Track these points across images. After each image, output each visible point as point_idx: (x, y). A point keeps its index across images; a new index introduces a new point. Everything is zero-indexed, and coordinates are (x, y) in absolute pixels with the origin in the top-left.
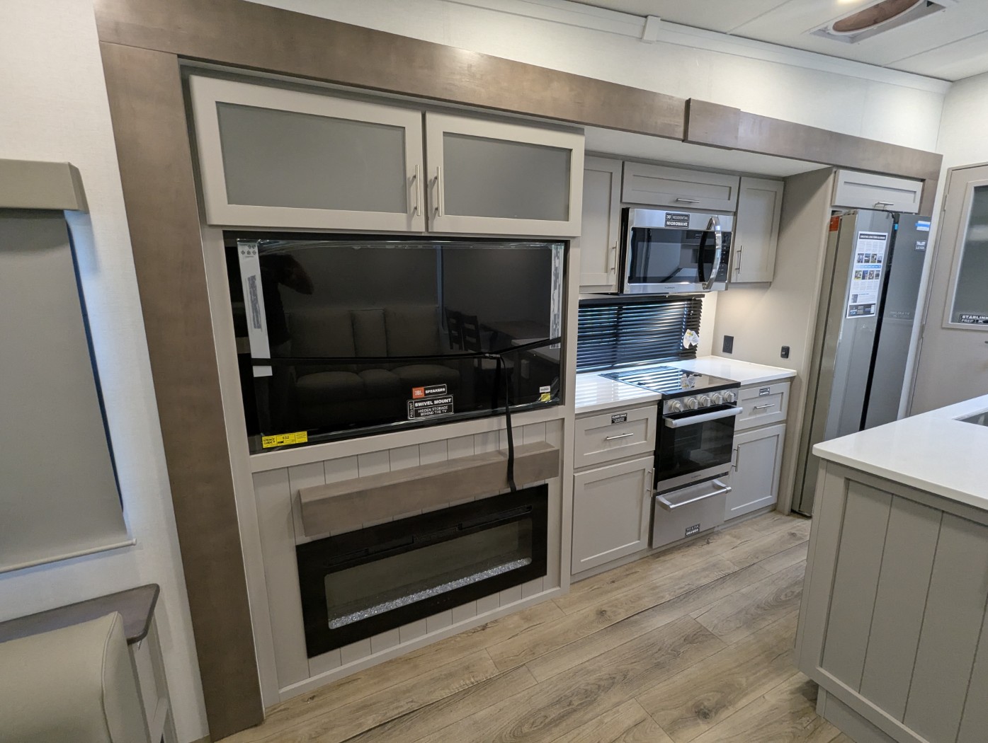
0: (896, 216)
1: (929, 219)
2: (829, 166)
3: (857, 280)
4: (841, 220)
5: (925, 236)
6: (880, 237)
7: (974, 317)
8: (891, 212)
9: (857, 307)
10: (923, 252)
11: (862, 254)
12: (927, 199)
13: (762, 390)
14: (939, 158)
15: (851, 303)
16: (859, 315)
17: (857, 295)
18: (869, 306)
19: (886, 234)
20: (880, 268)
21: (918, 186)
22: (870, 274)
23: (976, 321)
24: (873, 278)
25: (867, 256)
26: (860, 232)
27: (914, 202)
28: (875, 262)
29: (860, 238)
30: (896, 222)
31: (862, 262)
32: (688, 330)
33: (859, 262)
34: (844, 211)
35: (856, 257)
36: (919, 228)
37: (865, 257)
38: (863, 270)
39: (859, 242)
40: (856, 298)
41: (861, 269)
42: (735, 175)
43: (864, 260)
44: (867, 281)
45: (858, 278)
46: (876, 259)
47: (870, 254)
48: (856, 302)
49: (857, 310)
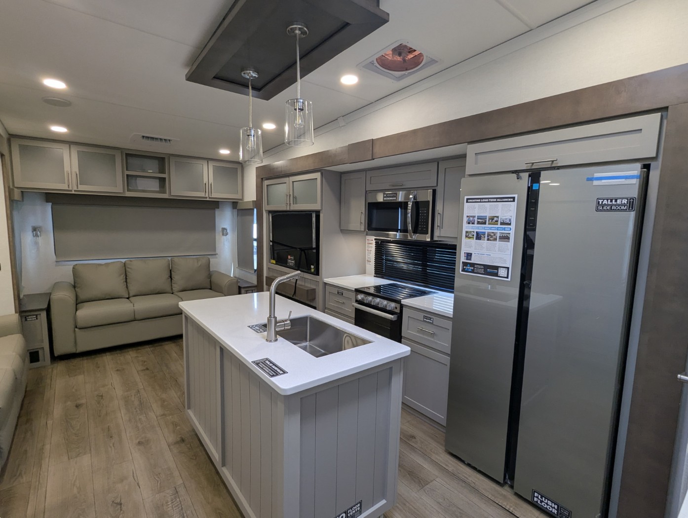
0: (534, 175)
3: (469, 240)
6: (501, 199)
9: (473, 265)
11: (474, 217)
16: (478, 273)
17: (471, 254)
18: (496, 268)
19: (517, 196)
20: (511, 230)
22: (490, 235)
24: (495, 239)
25: (482, 218)
26: (466, 197)
28: (497, 224)
29: (467, 202)
30: (535, 181)
31: (473, 223)
33: (469, 223)
35: (465, 219)
37: (478, 219)
38: (475, 231)
39: (466, 205)
40: (469, 256)
41: (472, 230)
42: (434, 162)
43: (476, 222)
44: (484, 242)
45: (470, 238)
46: (497, 221)
47: (486, 216)
48: (470, 259)
49: (473, 268)
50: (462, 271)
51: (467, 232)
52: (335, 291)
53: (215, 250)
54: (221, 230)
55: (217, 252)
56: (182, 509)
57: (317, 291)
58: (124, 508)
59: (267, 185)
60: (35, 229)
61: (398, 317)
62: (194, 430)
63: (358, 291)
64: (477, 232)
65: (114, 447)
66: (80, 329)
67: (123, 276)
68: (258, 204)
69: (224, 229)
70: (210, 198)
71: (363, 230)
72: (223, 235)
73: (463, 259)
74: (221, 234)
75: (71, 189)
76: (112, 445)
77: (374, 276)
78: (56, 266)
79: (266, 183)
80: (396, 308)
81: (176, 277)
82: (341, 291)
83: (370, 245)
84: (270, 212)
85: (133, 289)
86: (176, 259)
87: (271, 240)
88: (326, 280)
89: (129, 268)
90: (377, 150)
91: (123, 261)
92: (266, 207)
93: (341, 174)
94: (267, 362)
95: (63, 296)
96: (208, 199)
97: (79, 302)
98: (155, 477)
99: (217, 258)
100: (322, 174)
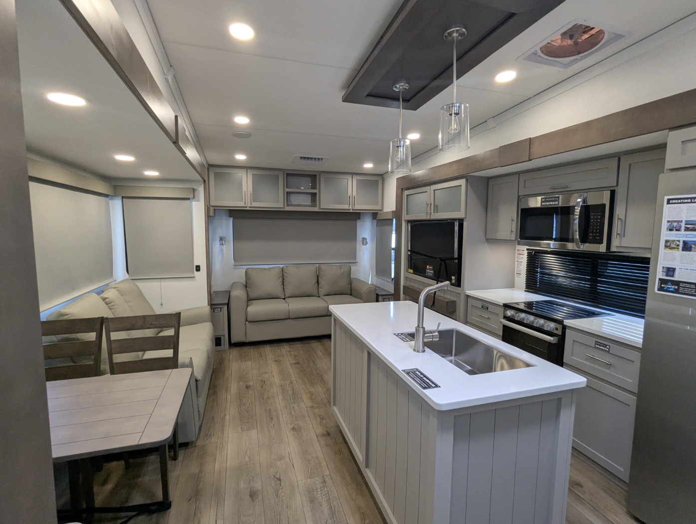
9: (676, 283)
25: (691, 223)
26: (666, 197)
29: (668, 203)
33: (671, 230)
37: (686, 224)
38: (682, 239)
39: (666, 207)
40: (670, 271)
41: (677, 239)
42: (615, 157)
43: (683, 228)
45: (673, 249)
48: (672, 276)
49: (676, 287)
50: (659, 290)
51: (667, 241)
52: (479, 305)
53: (355, 259)
54: (361, 239)
55: (358, 260)
56: (329, 498)
57: (458, 302)
58: (283, 484)
59: (407, 195)
60: (221, 239)
61: (559, 339)
62: (338, 426)
63: (507, 306)
64: (684, 241)
65: (274, 427)
66: (249, 322)
67: (281, 280)
68: (397, 214)
69: (364, 239)
70: (353, 210)
71: (514, 239)
72: (363, 244)
73: (660, 274)
74: (361, 243)
75: (246, 206)
76: (272, 426)
77: (525, 291)
78: (234, 269)
79: (406, 193)
80: (557, 329)
81: (322, 282)
82: (486, 305)
83: (521, 256)
84: (408, 221)
85: (289, 292)
86: (322, 266)
87: (409, 249)
88: (468, 292)
89: (285, 273)
90: (536, 150)
91: (281, 266)
92: (405, 217)
93: (489, 179)
94: (417, 372)
95: (239, 294)
96: (351, 211)
97: (250, 300)
98: (307, 462)
99: (357, 266)
100: (467, 181)
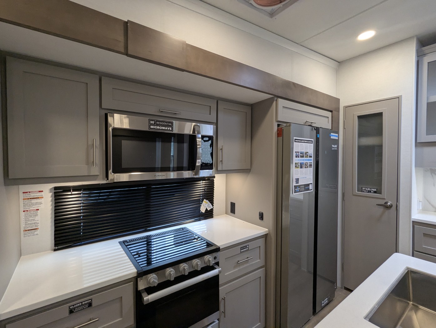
0: (317, 129)
1: (337, 132)
2: (273, 96)
3: (297, 169)
4: (283, 130)
5: (336, 142)
6: (308, 142)
7: (369, 189)
8: (314, 127)
9: (299, 186)
10: (337, 152)
11: (298, 152)
12: (335, 121)
13: (242, 248)
14: (338, 100)
15: (295, 184)
16: (302, 191)
17: (298, 179)
18: (308, 185)
19: (313, 140)
20: (312, 161)
21: (329, 114)
22: (305, 164)
23: (370, 192)
24: (308, 167)
25: (302, 153)
26: (295, 138)
27: (328, 123)
28: (308, 157)
29: (295, 142)
30: (318, 132)
31: (299, 157)
32: (205, 200)
33: (296, 157)
34: (285, 125)
35: (294, 154)
36: (332, 137)
37: (301, 154)
38: (300, 162)
39: (295, 144)
41: (298, 162)
42: (213, 99)
43: (300, 156)
44: (304, 169)
45: (297, 167)
46: (308, 155)
47: (304, 152)
48: (298, 183)
49: (299, 189)
50: (294, 193)
51: (296, 163)
